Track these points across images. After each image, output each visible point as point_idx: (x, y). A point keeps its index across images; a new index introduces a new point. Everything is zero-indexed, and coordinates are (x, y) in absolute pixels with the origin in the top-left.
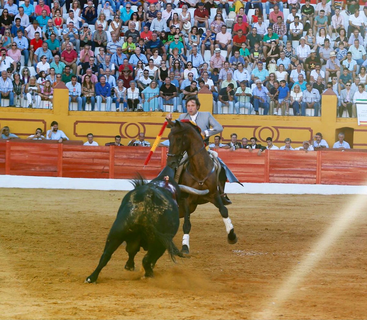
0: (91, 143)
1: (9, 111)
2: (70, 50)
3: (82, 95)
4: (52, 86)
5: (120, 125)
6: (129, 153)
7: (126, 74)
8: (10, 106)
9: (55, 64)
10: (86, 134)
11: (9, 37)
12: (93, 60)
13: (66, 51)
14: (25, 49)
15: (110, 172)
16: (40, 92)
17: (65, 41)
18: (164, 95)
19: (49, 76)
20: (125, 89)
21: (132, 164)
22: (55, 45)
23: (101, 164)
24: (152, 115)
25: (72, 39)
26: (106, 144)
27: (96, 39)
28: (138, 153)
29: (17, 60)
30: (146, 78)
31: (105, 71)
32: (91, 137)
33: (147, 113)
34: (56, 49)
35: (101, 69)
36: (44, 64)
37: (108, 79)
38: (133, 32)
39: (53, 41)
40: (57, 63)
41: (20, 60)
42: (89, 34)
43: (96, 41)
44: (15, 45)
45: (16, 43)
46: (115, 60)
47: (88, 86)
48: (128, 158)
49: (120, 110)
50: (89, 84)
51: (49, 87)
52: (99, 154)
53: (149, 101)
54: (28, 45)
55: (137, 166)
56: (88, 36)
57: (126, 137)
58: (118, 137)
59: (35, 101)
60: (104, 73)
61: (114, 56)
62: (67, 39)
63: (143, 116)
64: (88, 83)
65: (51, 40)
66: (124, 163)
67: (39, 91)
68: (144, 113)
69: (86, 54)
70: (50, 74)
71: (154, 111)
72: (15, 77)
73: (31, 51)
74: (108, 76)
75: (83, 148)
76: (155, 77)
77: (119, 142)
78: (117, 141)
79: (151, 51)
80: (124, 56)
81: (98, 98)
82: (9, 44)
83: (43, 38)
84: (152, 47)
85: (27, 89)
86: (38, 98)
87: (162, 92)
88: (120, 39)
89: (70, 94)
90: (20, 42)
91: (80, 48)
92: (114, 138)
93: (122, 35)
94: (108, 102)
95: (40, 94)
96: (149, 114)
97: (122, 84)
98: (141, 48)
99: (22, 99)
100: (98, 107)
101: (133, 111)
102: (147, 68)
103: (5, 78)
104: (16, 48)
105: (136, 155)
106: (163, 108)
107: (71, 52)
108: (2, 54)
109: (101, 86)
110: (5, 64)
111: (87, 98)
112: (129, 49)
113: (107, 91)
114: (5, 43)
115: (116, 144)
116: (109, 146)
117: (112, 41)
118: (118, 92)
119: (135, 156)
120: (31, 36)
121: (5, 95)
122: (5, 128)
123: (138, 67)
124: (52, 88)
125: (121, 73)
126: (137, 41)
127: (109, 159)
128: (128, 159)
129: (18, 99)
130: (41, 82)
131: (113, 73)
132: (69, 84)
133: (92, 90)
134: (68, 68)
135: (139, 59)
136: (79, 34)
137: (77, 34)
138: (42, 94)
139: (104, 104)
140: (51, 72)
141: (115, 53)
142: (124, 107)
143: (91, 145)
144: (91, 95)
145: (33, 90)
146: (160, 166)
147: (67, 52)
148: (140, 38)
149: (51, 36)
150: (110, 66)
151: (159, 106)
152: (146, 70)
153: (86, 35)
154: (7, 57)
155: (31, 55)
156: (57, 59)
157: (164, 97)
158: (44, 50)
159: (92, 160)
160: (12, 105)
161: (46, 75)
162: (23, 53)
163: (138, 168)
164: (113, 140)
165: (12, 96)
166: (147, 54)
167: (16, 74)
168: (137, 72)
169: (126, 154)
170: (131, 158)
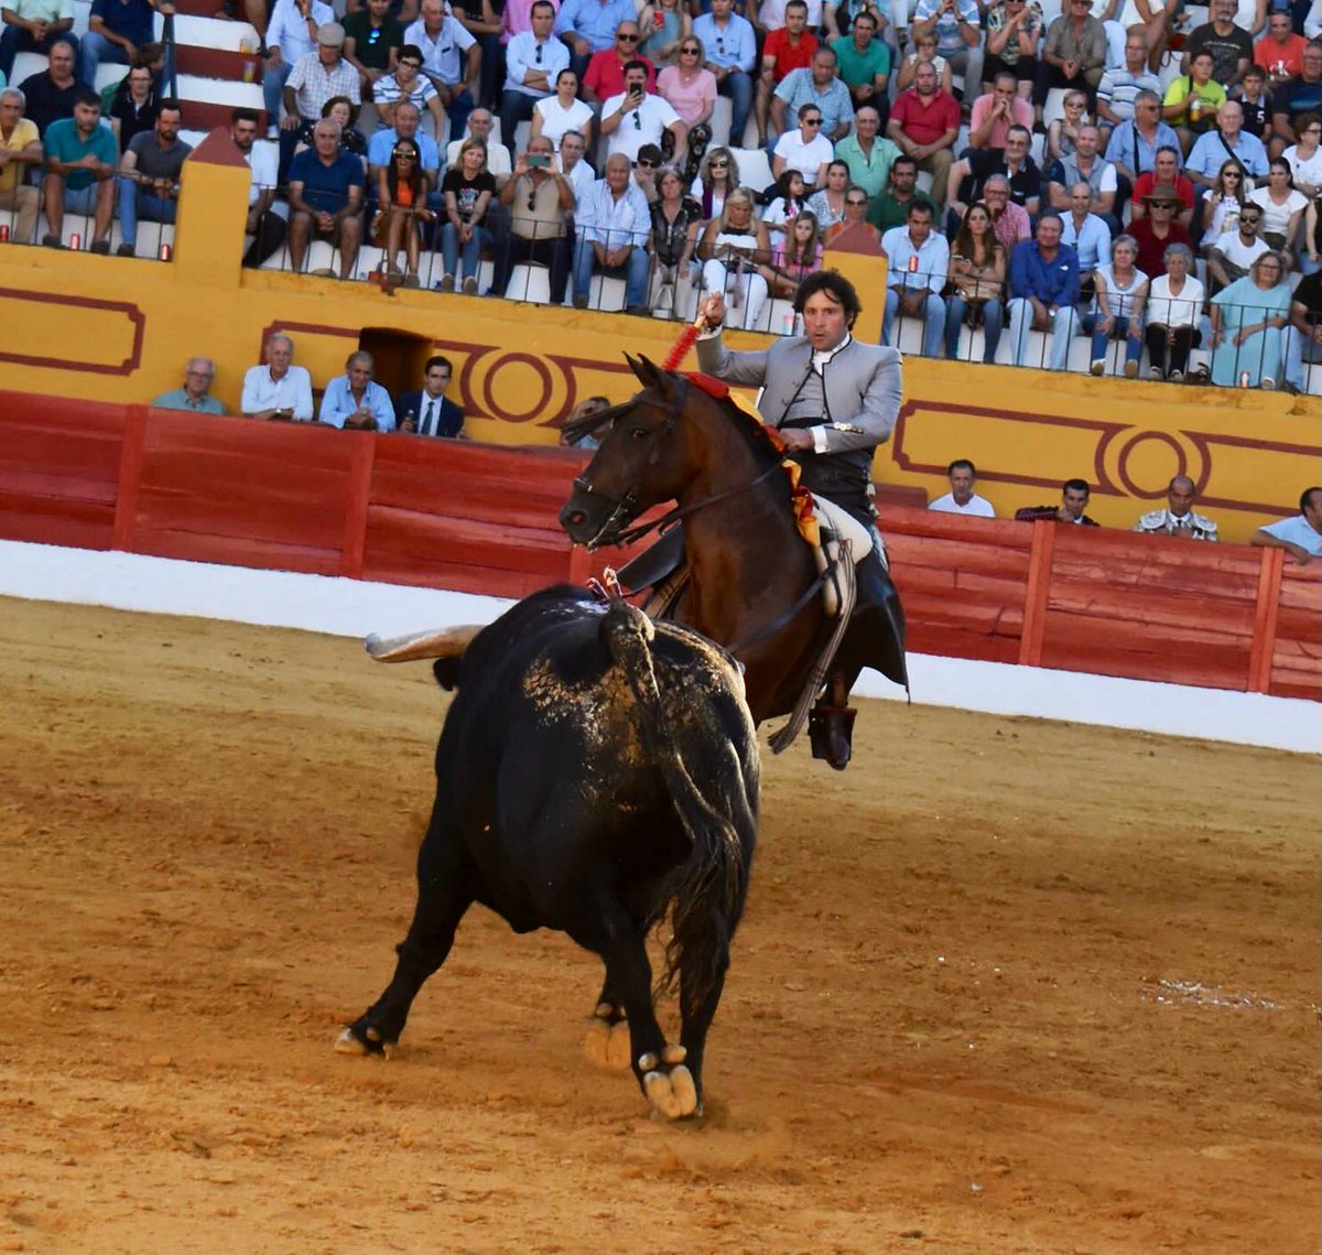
0: (962, 500)
1: (620, 330)
2: (935, 89)
3: (949, 290)
4: (821, 240)
5: (1098, 434)
6: (1118, 559)
7: (1159, 214)
8: (629, 310)
9: (857, 146)
10: (947, 463)
11: (675, 11)
12: (1020, 143)
13: (914, 94)
14: (736, 71)
15: (1026, 641)
16: (768, 263)
17: (917, 50)
18: (1308, 318)
19: (823, 195)
20: (1141, 277)
21: (1123, 612)
22: (869, 63)
23: (990, 599)
24: (1246, 401)
25: (951, 42)
26: (1019, 512)
27: (1057, 52)
28: (1155, 564)
29: (695, 115)
30: (1248, 238)
31: (1069, 192)
32: (965, 476)
33: (1223, 393)
34: (873, 82)
35: (1055, 185)
36: (808, 139)
37: (1078, 230)
38: (1225, 33)
39: (864, 46)
40: (866, 143)
41: (710, 116)
42: (1029, 30)
43: (1053, 60)
44: (694, 52)
45: (698, 42)
46: (1125, 151)
47: (980, 252)
48: (1111, 583)
49: (1108, 370)
50: (984, 243)
51: (809, 242)
52: (983, 553)
53: (1239, 342)
54: (754, 53)
55: (1147, 623)
56: (1023, 36)
57: (1123, 488)
58: (1079, 484)
59: (742, 297)
60: (1065, 201)
61: (1123, 133)
62: (928, 40)
63: (1205, 403)
64: (977, 241)
65: (855, 40)
66: (1093, 602)
67: (765, 256)
68: (1212, 392)
69: (997, 111)
70: (827, 187)
71: (1255, 388)
72: (665, 188)
73: (761, 83)
74: (1079, 219)
75: (914, 521)
76: (1289, 241)
77: (1081, 511)
78: (1070, 502)
79: (1291, 122)
80: (1168, 136)
81: (1020, 308)
82: (670, 44)
83: (824, 31)
84: (1298, 105)
85: (713, 244)
86: (756, 286)
87: (1302, 307)
88: (1165, 61)
89: (894, 280)
90: (720, 40)
91: (982, 86)
92: (1061, 492)
93: (1176, 43)
94: (1057, 333)
95: (764, 269)
96: (1233, 397)
97: (1130, 257)
98: (1248, 110)
99: (684, 284)
100: (1012, 346)
101: (1166, 378)
102: (1260, 196)
103: (616, 184)
104: (697, 63)
105: (1148, 571)
106: (1301, 379)
107: (936, 100)
108: (629, 82)
109: (1040, 258)
110: (638, 125)
111: (970, 303)
112: (1196, 105)
113: (1063, 280)
114: (653, 35)
115: (1063, 513)
116: (1032, 520)
117: (1125, 68)
118: (1111, 288)
119: (1140, 574)
120: (774, 18)
121: (610, 260)
122: (593, 404)
123: (1221, 188)
124: (820, 247)
125: (1139, 210)
126: (1237, 76)
127: (1026, 580)
128: (1113, 587)
129: (667, 281)
130: (781, 219)
131: (1107, 206)
132: (896, 239)
133: (995, 272)
134: (905, 168)
135: (1232, 154)
136: (983, 25)
137: (975, 22)
138: (777, 270)
139: (1039, 337)
140: (833, 180)
141: (1130, 122)
142: (1128, 357)
143: (963, 510)
144: (987, 291)
145: (739, 251)
146: (1250, 633)
147: (916, 99)
148: (1252, 60)
149: (855, 22)
150: (1098, 172)
151: (1282, 369)
152: (1253, 206)
153: (1014, 32)
154: (649, 98)
155: (761, 100)
156: (868, 125)
157: (1309, 328)
158: (819, 83)
159: (949, 575)
160: (637, 305)
161: (809, 191)
162: (725, 86)
163: (1150, 628)
164: (1053, 498)
165: (639, 269)
166: (1274, 134)
167: (666, 173)
168: (1214, 209)
169: (1103, 561)
170: (1124, 584)
